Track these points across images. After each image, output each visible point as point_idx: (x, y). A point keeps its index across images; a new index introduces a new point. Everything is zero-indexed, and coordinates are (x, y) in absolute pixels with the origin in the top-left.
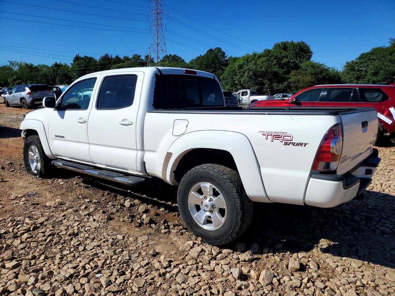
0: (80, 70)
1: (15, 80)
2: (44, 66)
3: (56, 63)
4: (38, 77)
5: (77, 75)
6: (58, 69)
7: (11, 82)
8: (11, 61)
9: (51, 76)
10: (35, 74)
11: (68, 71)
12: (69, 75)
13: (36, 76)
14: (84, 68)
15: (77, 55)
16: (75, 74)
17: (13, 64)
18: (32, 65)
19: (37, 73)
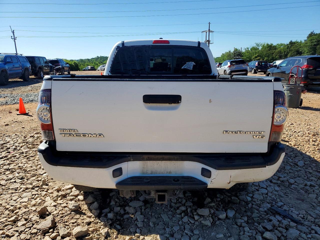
0: (312, 45)
1: (256, 57)
2: (282, 45)
3: (291, 41)
4: (274, 54)
5: (308, 50)
6: (292, 46)
7: (253, 59)
8: (257, 43)
9: (284, 53)
10: (272, 51)
11: (301, 47)
12: (300, 51)
13: (273, 54)
14: (315, 43)
15: (312, 32)
16: (305, 49)
17: (258, 45)
18: (272, 44)
19: (274, 50)
